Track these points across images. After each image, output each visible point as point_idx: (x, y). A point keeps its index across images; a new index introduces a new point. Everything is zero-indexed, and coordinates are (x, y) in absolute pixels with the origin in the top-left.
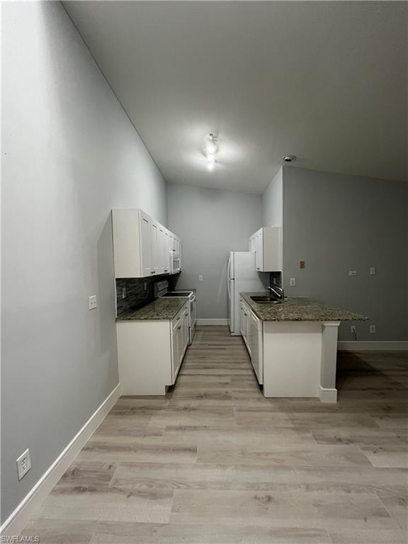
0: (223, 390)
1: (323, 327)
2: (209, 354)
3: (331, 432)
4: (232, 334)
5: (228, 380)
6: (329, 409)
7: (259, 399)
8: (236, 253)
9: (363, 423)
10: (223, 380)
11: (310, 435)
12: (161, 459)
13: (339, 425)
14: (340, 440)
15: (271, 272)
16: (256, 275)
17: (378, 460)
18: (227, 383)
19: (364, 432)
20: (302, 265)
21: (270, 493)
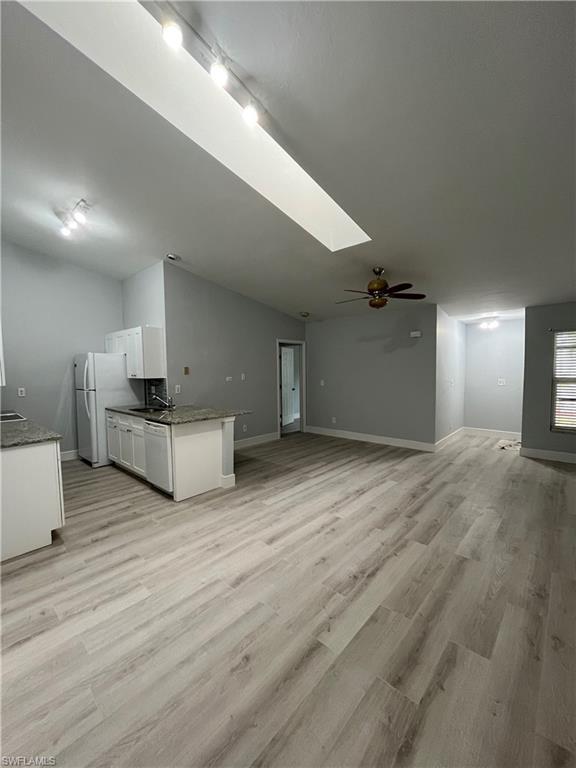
0: (130, 512)
1: (223, 423)
2: (77, 493)
3: (238, 501)
4: (95, 466)
5: (127, 504)
6: (232, 490)
7: (173, 506)
8: (96, 354)
9: (255, 489)
10: (122, 506)
11: (226, 508)
12: (104, 577)
13: (242, 496)
14: (246, 502)
15: (145, 380)
16: (127, 384)
17: (268, 502)
18: (129, 507)
19: (255, 494)
20: (187, 371)
21: (216, 543)
